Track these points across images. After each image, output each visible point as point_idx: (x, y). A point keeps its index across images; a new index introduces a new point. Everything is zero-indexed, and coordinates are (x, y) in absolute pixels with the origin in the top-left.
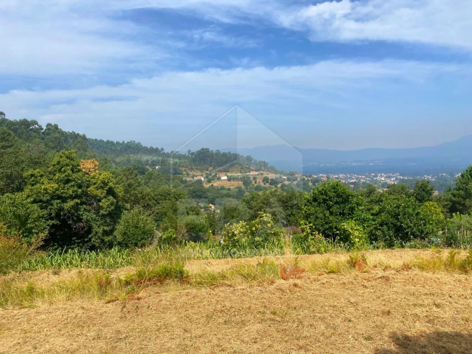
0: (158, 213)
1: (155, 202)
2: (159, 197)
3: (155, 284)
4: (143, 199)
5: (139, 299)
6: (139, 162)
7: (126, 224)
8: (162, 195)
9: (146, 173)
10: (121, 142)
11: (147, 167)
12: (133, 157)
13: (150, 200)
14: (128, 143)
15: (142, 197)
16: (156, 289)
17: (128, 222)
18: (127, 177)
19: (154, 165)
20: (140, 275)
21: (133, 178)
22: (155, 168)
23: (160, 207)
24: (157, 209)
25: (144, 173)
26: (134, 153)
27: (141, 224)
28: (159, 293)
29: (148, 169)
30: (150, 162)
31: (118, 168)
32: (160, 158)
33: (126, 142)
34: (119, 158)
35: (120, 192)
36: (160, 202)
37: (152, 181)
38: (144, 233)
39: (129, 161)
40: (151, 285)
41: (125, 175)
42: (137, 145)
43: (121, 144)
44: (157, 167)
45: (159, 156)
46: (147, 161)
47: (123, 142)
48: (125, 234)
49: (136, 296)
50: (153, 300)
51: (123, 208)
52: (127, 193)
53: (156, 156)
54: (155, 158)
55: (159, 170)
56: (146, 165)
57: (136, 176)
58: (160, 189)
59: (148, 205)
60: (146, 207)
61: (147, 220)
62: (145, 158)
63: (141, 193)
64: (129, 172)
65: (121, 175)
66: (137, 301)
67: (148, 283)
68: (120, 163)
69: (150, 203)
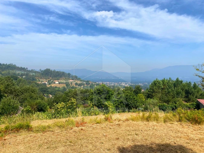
0: (22, 99)
1: (21, 93)
2: (23, 91)
3: (14, 132)
4: (15, 92)
5: (5, 140)
6: (15, 74)
7: (4, 104)
8: (25, 90)
9: (18, 79)
10: (5, 64)
11: (19, 76)
12: (11, 71)
13: (19, 92)
14: (9, 64)
15: (15, 91)
16: (15, 134)
17: (5, 103)
18: (7, 81)
19: (22, 76)
20: (7, 128)
21: (10, 82)
22: (23, 77)
23: (23, 96)
24: (22, 96)
25: (17, 79)
26: (12, 70)
27: (12, 104)
28: (16, 136)
29: (19, 78)
30: (20, 74)
31: (3, 76)
32: (26, 73)
33: (8, 64)
34: (4, 72)
35: (2, 88)
36: (24, 93)
37: (21, 83)
38: (13, 108)
39: (9, 73)
40: (12, 133)
41: (6, 80)
42: (14, 66)
43: (5, 65)
44: (24, 77)
45: (25, 72)
46: (19, 74)
47: (7, 64)
48: (3, 108)
49: (3, 139)
50: (13, 140)
51: (3, 96)
52: (7, 89)
53: (23, 71)
54: (23, 72)
55: (25, 78)
56: (18, 75)
57: (12, 81)
58: (24, 87)
59: (17, 95)
60: (16, 96)
61: (15, 102)
62: (18, 72)
63: (14, 89)
64: (8, 79)
65: (4, 80)
66: (4, 141)
67: (11, 132)
68: (4, 74)
69: (18, 94)
